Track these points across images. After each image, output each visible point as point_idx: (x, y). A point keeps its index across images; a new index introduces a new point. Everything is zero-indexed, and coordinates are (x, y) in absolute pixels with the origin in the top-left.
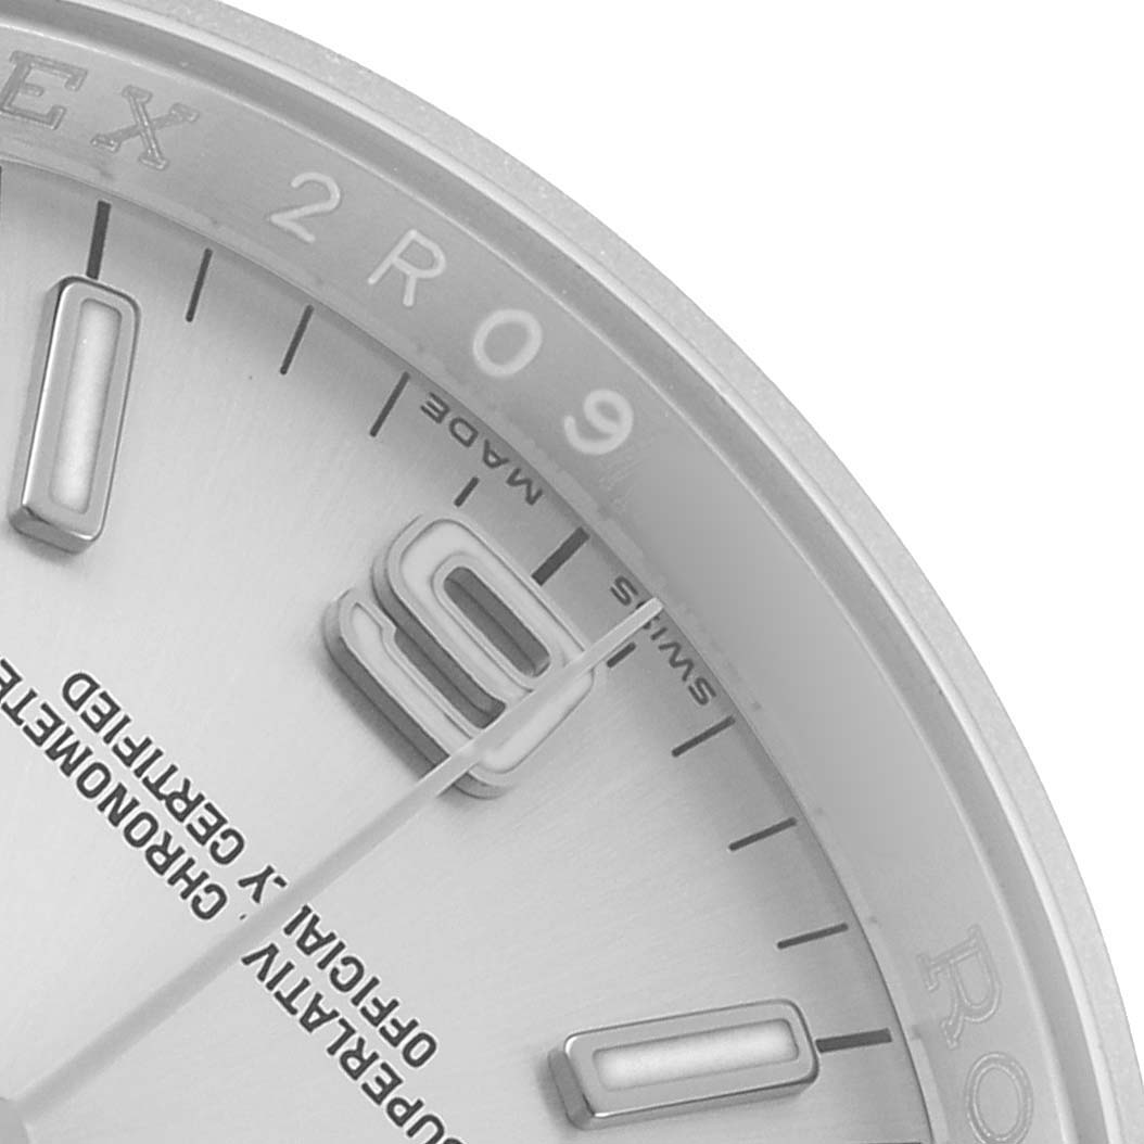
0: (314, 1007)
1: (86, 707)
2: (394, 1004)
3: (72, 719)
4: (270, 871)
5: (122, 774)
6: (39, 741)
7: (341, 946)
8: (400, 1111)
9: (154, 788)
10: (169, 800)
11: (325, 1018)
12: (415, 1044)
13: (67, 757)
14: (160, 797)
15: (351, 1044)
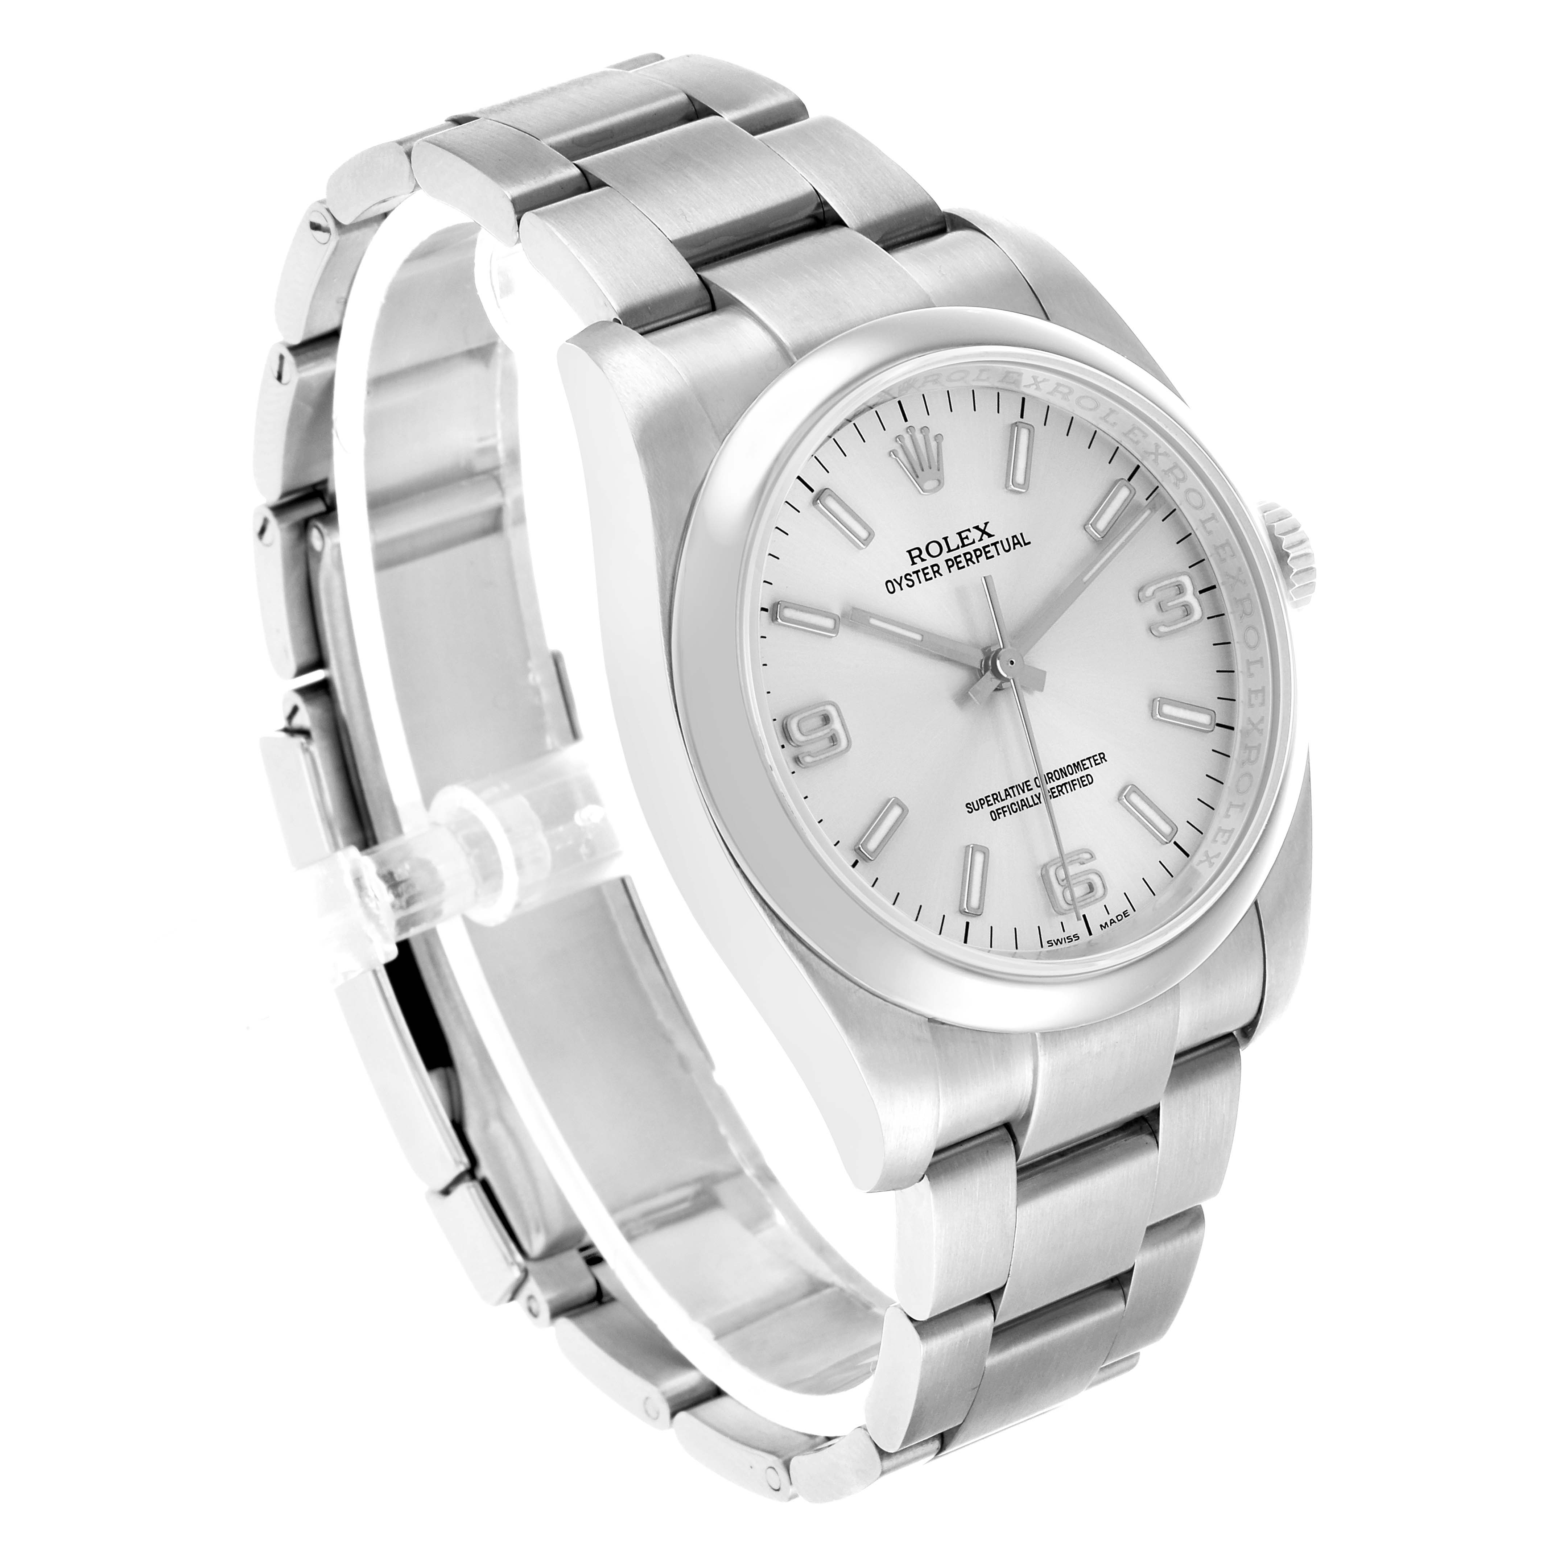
0: (1009, 795)
1: (1085, 778)
2: (1005, 816)
3: (1085, 773)
4: (1040, 803)
5: (1069, 778)
6: (1082, 761)
7: (1020, 810)
8: (982, 802)
9: (1065, 784)
10: (1061, 786)
11: (1006, 796)
12: (996, 815)
13: (1077, 766)
14: (1063, 784)
15: (999, 799)
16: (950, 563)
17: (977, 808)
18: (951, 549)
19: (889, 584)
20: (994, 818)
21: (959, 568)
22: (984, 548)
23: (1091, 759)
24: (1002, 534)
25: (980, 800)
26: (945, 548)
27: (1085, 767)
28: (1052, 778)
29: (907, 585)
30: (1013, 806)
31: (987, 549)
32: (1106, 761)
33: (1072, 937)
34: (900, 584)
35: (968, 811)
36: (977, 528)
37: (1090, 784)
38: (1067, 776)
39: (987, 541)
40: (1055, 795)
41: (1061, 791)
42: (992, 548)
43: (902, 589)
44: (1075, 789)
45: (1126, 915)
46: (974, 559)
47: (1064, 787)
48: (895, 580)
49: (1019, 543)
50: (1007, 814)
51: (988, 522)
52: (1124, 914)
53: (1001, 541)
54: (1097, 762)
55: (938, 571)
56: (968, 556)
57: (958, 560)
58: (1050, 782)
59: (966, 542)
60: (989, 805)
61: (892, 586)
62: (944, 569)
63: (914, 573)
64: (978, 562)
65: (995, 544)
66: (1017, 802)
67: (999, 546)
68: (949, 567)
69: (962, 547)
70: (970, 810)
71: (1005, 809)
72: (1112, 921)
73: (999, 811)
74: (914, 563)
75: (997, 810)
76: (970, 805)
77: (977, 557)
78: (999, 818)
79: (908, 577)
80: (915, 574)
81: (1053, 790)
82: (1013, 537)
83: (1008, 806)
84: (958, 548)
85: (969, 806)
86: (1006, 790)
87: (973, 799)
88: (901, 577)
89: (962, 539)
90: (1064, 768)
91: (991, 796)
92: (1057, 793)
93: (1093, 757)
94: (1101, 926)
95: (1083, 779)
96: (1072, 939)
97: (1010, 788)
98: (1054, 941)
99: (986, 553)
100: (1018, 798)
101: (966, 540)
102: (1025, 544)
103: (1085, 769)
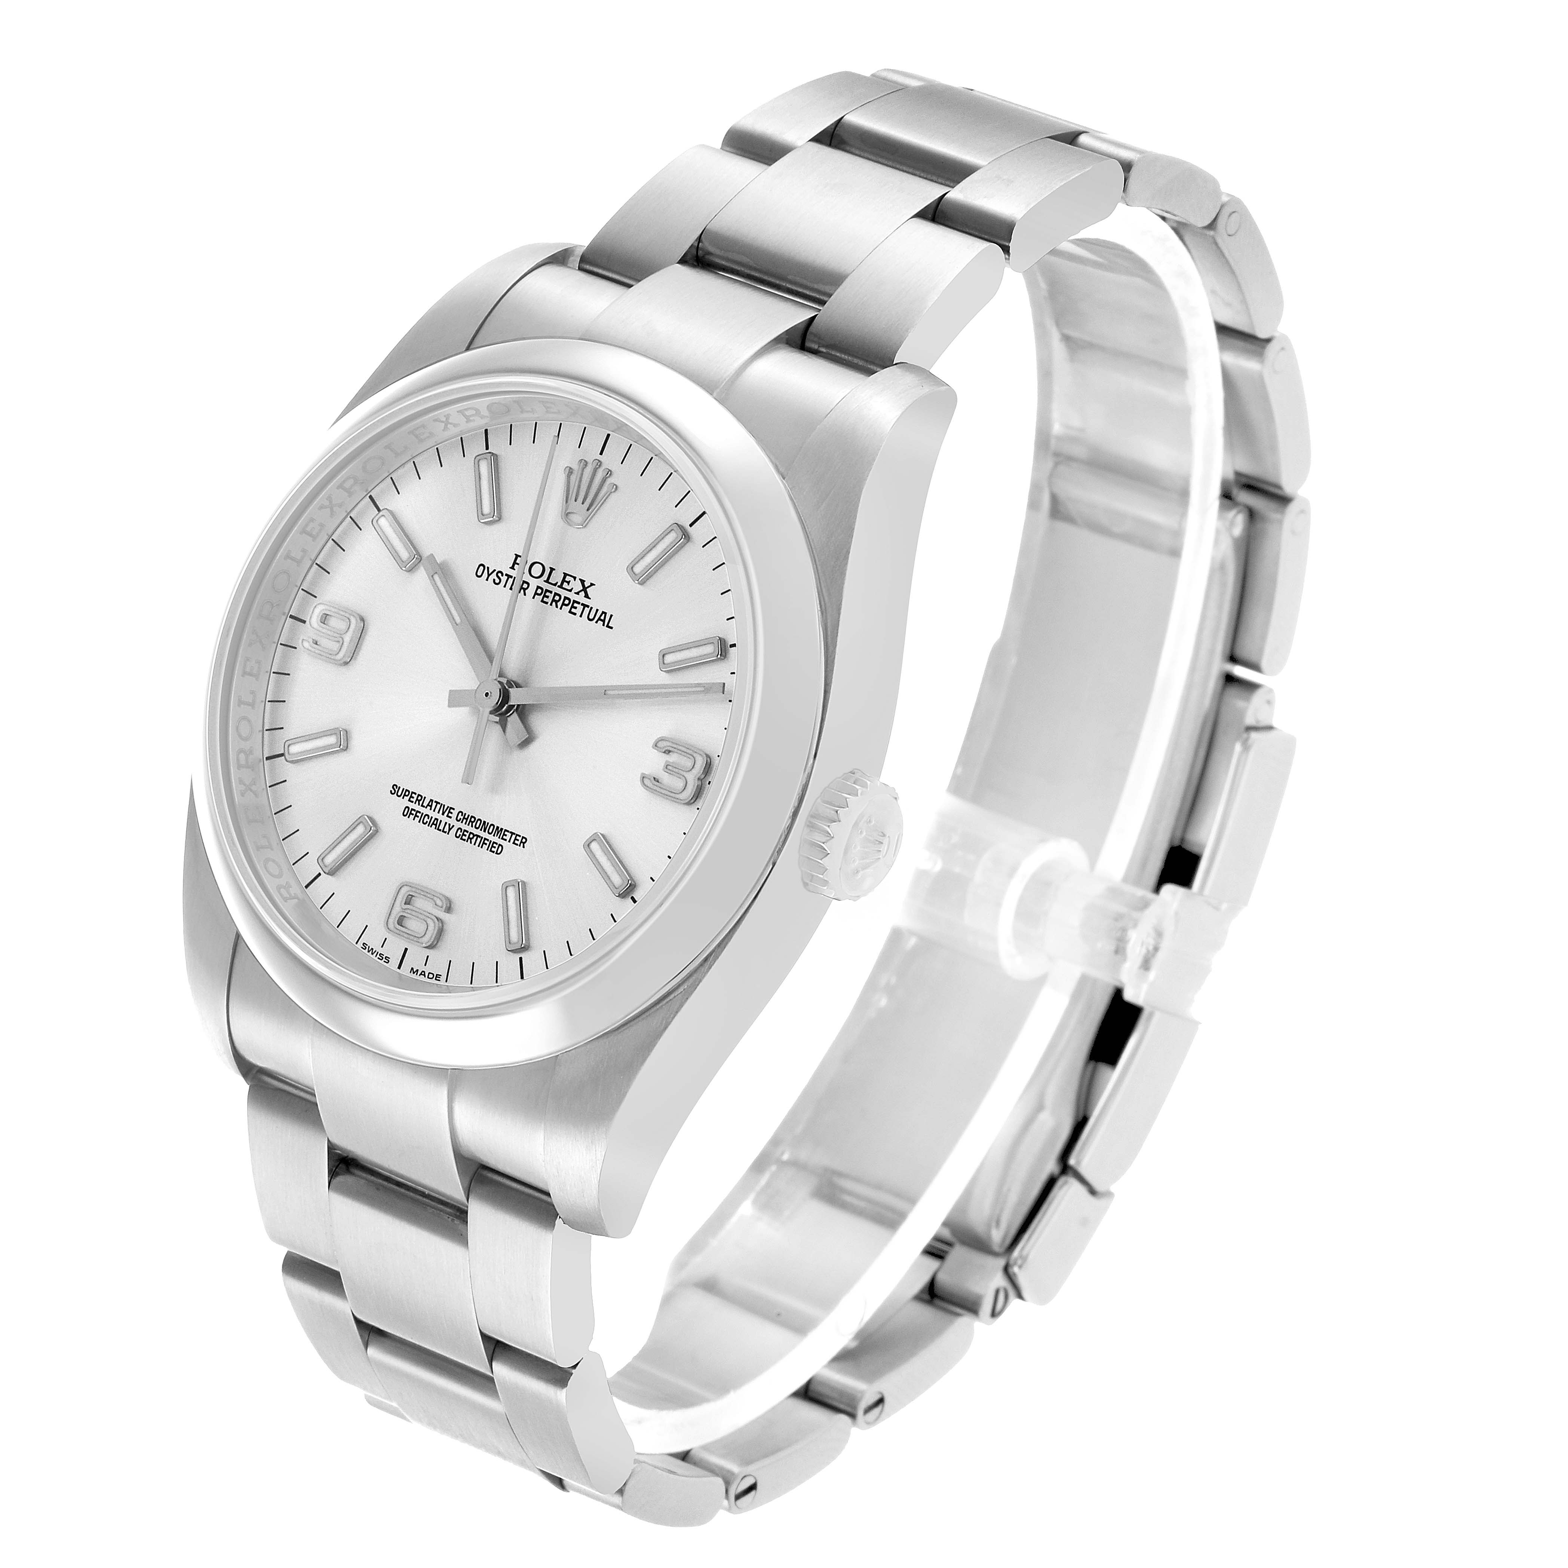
0: (431, 806)
1: (497, 846)
2: (414, 819)
3: (500, 841)
4: (448, 834)
5: (485, 835)
6: (506, 830)
7: (428, 826)
8: (407, 793)
9: (478, 836)
10: (474, 835)
11: (428, 805)
12: (408, 812)
13: (499, 831)
14: (476, 835)
15: (421, 802)
16: (539, 591)
17: (399, 794)
18: (550, 581)
19: (482, 568)
20: (405, 814)
21: (542, 601)
22: (575, 602)
23: (513, 835)
24: (597, 601)
25: (407, 790)
26: (545, 577)
27: (504, 837)
28: (472, 822)
29: (494, 580)
30: (427, 817)
31: (575, 605)
32: (524, 847)
33: (384, 957)
34: (489, 575)
35: (391, 791)
36: (582, 582)
37: (497, 853)
38: (485, 831)
39: (581, 598)
40: (464, 837)
41: (471, 839)
42: (580, 607)
43: (487, 580)
44: (482, 847)
45: (437, 978)
46: (560, 604)
47: (475, 837)
48: (488, 568)
49: (604, 621)
50: (417, 819)
51: (594, 585)
52: (436, 977)
53: (592, 608)
54: (516, 842)
55: (525, 590)
56: (557, 598)
57: (548, 594)
58: (468, 825)
59: (565, 585)
60: (409, 800)
61: (482, 570)
62: (531, 591)
63: (506, 575)
64: (561, 609)
65: (585, 606)
66: (432, 817)
67: (587, 610)
68: (536, 594)
69: (559, 586)
70: (393, 792)
71: (418, 814)
72: (423, 973)
73: (413, 812)
74: (512, 568)
75: (412, 809)
76: (397, 788)
77: (563, 604)
78: (409, 817)
79: (500, 575)
80: (506, 577)
81: (465, 833)
82: (603, 612)
83: (423, 814)
84: (555, 585)
85: (395, 787)
86: (431, 801)
87: (403, 786)
88: (495, 570)
89: (564, 581)
90: (488, 823)
91: (417, 795)
92: (466, 838)
93: (517, 835)
94: (412, 969)
95: (495, 845)
96: (383, 958)
97: (436, 802)
98: (369, 947)
99: (573, 607)
100: (434, 815)
101: (567, 584)
102: (608, 626)
103: (502, 839)
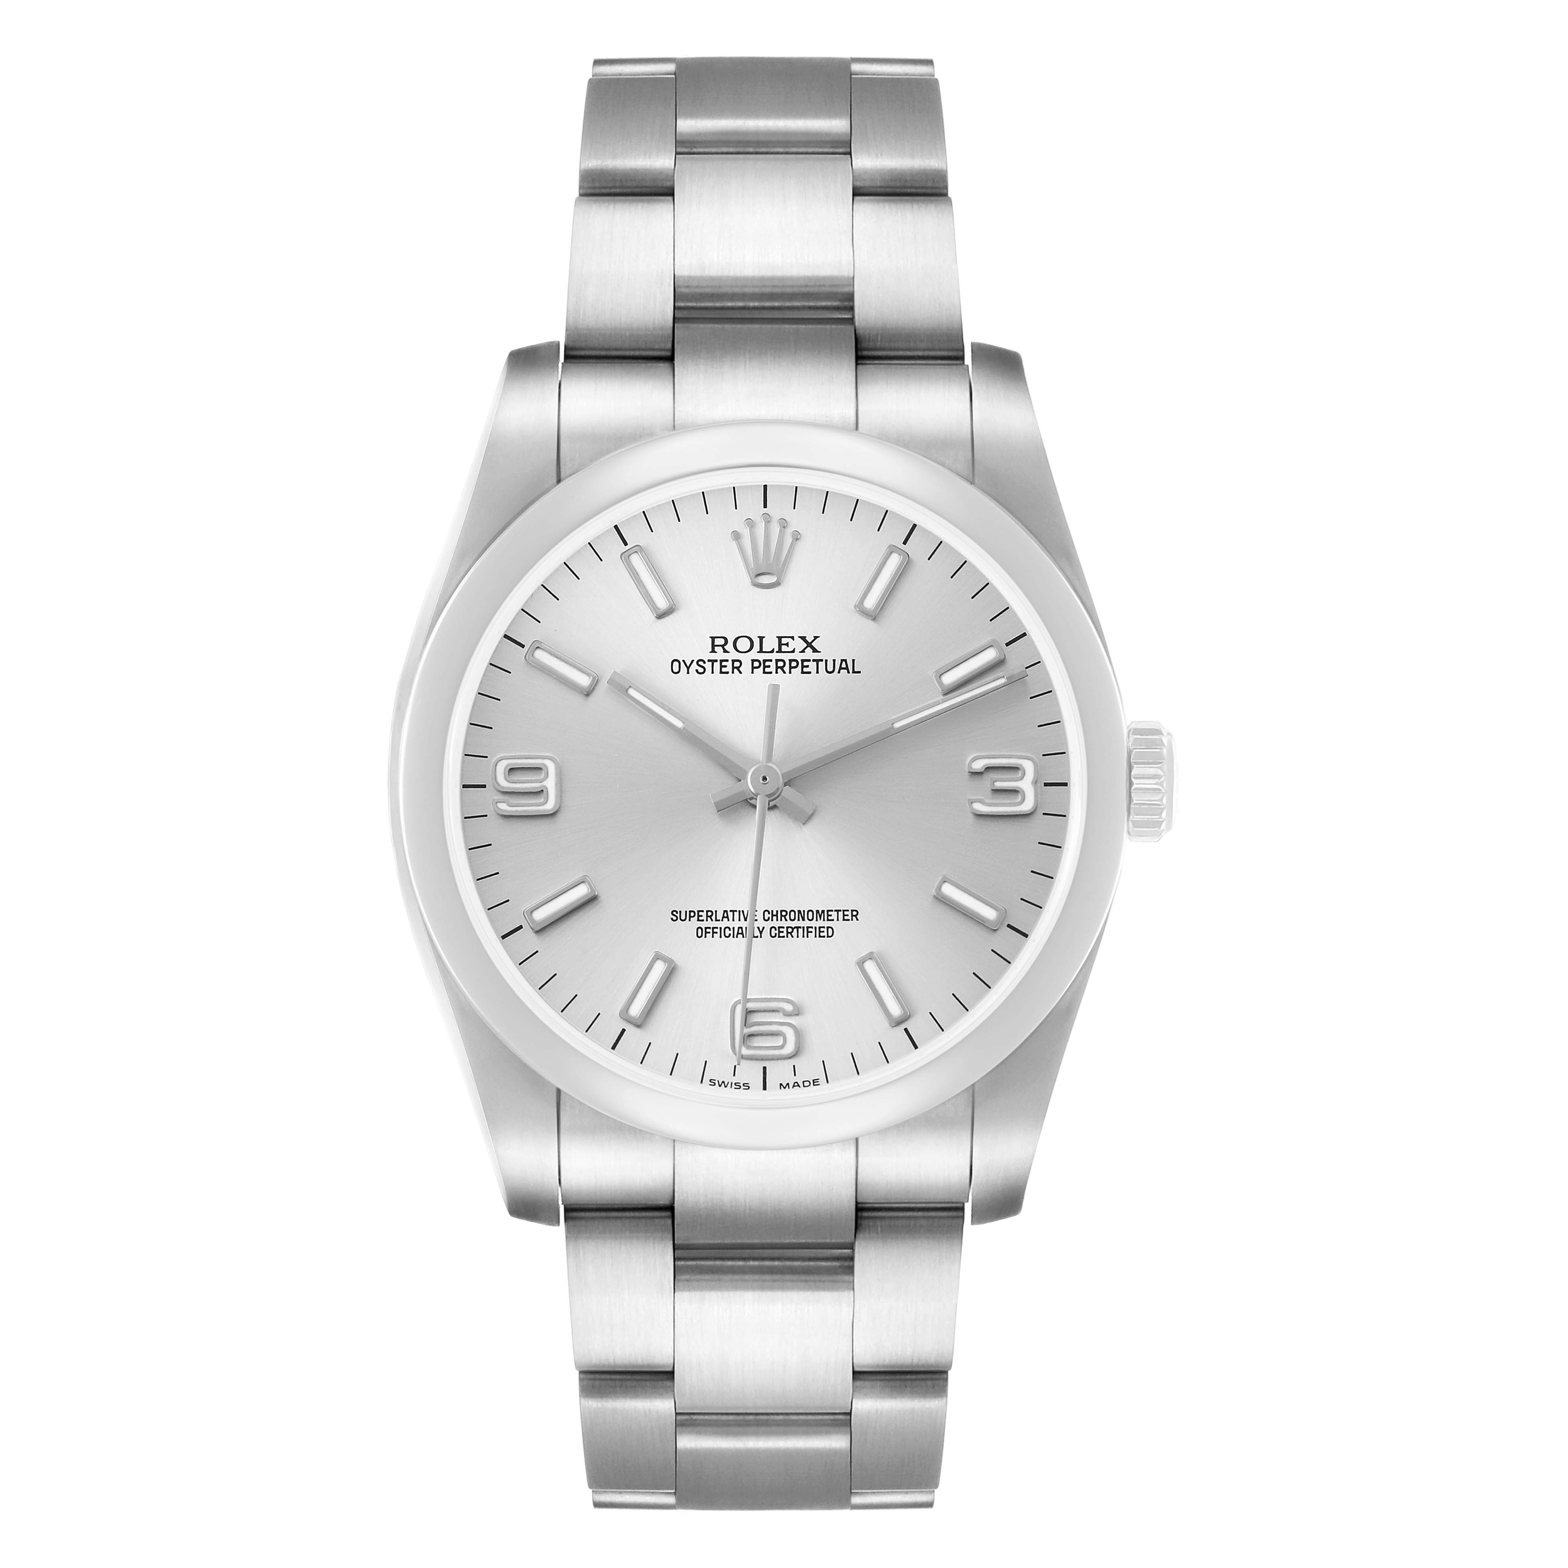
0: (727, 917)
1: (825, 930)
2: (713, 937)
3: (826, 924)
4: (761, 937)
5: (806, 923)
6: (828, 911)
7: (734, 937)
8: (692, 914)
9: (798, 928)
10: (793, 929)
11: (723, 917)
12: (702, 933)
13: (820, 914)
14: (795, 927)
15: (714, 918)
16: (756, 664)
17: (683, 918)
18: (764, 650)
19: (676, 664)
20: (700, 935)
21: (764, 672)
22: (803, 661)
23: (840, 912)
24: (830, 652)
25: (690, 912)
26: (757, 647)
27: (830, 918)
28: (785, 916)
29: (697, 671)
30: (727, 930)
31: (805, 664)
32: (857, 920)
33: (741, 1085)
34: (688, 668)
35: (672, 919)
36: (803, 638)
37: (828, 937)
38: (803, 920)
40: (781, 934)
41: (791, 933)
42: (812, 665)
43: (688, 673)
44: (808, 937)
45: (815, 1084)
46: (787, 669)
47: (795, 930)
48: (684, 661)
49: (847, 668)
50: (717, 936)
52: (814, 1082)
53: (826, 661)
54: (846, 918)
55: (738, 668)
56: (780, 664)
58: (781, 920)
59: (784, 648)
60: (698, 920)
61: (677, 665)
62: (746, 667)
63: (709, 661)
65: (817, 661)
66: (734, 928)
67: (822, 665)
68: (753, 668)
69: (777, 652)
70: (675, 918)
71: (715, 930)
72: (796, 1084)
73: (708, 930)
74: (713, 651)
75: (706, 928)
76: (677, 913)
77: (791, 668)
78: (706, 937)
79: (701, 663)
80: (711, 663)
81: (781, 930)
83: (721, 928)
84: (772, 651)
85: (675, 913)
86: (725, 911)
87: (683, 908)
88: (693, 661)
89: (780, 645)
90: (804, 911)
91: (705, 912)
92: (785, 934)
93: (844, 911)
94: (781, 1084)
95: (822, 929)
97: (731, 911)
98: (718, 1081)
100: (736, 924)
101: (786, 646)
102: (854, 672)
103: (828, 920)
